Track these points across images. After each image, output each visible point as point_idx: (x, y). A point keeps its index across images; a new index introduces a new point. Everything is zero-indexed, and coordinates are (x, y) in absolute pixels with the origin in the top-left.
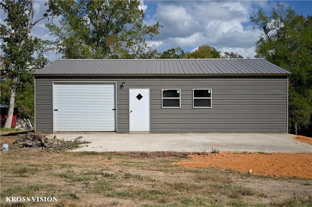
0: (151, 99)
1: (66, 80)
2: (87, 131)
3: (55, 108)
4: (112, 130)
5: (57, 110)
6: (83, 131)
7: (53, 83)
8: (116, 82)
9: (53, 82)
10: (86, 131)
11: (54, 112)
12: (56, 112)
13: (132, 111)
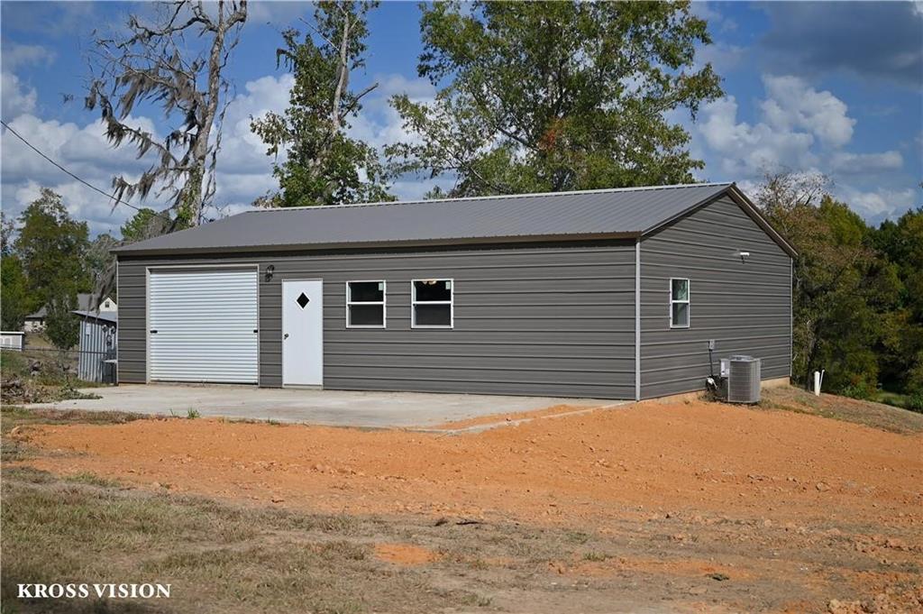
0: (326, 306)
1: (169, 262)
2: (209, 380)
3: (150, 326)
4: (253, 381)
5: (155, 332)
6: (200, 380)
7: (147, 271)
8: (257, 265)
9: (147, 267)
10: (205, 380)
11: (150, 338)
12: (154, 335)
13: (286, 336)
